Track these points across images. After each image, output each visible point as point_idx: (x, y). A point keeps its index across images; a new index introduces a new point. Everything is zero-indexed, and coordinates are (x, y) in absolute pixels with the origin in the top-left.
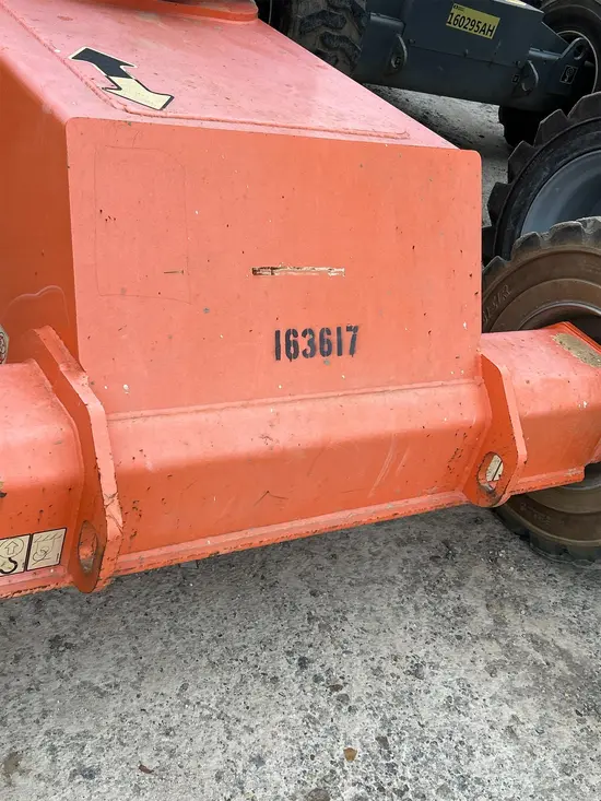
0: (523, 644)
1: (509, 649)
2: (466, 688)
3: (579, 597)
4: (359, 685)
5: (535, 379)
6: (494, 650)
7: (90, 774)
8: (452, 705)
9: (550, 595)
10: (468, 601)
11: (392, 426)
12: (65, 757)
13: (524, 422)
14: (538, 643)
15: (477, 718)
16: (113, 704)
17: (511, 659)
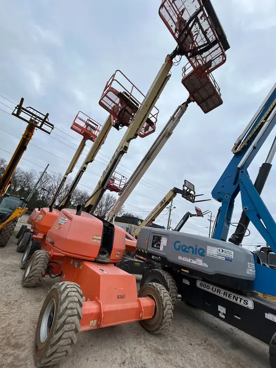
0: (148, 345)
1: (146, 346)
2: (141, 350)
3: (155, 339)
4: (128, 350)
5: (144, 302)
6: (145, 346)
7: (96, 360)
8: (140, 352)
9: (152, 339)
10: (141, 340)
11: (129, 307)
12: (93, 359)
13: (143, 308)
14: (150, 345)
15: (143, 354)
16: (99, 353)
17: (147, 347)
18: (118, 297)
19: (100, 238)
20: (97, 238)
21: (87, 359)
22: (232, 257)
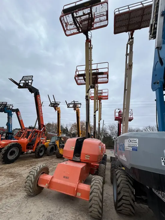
18: (64, 177)
19: (74, 147)
20: (72, 147)
21: (41, 202)
22: (137, 146)
